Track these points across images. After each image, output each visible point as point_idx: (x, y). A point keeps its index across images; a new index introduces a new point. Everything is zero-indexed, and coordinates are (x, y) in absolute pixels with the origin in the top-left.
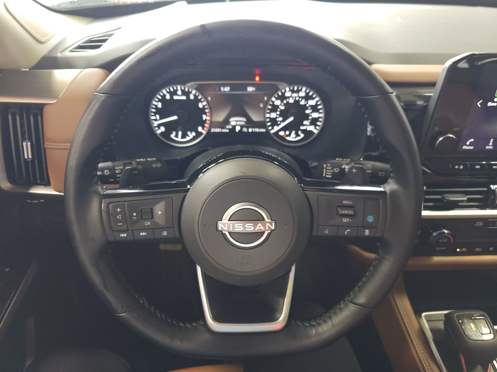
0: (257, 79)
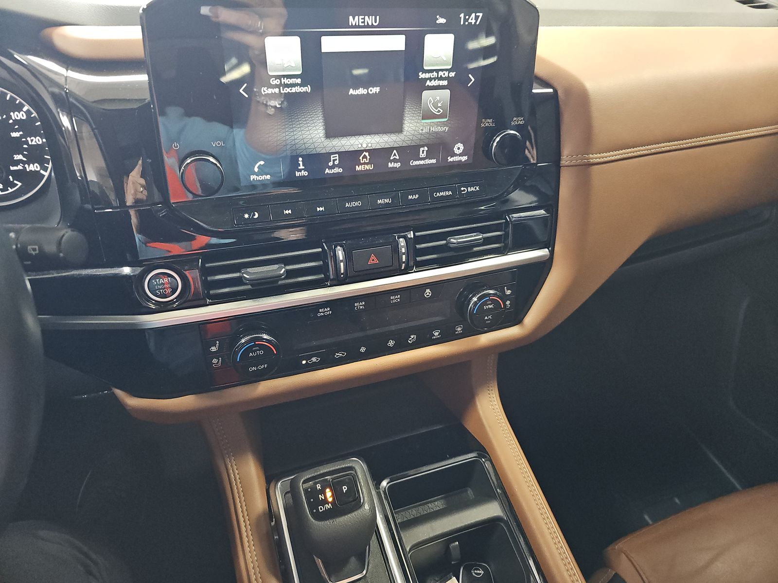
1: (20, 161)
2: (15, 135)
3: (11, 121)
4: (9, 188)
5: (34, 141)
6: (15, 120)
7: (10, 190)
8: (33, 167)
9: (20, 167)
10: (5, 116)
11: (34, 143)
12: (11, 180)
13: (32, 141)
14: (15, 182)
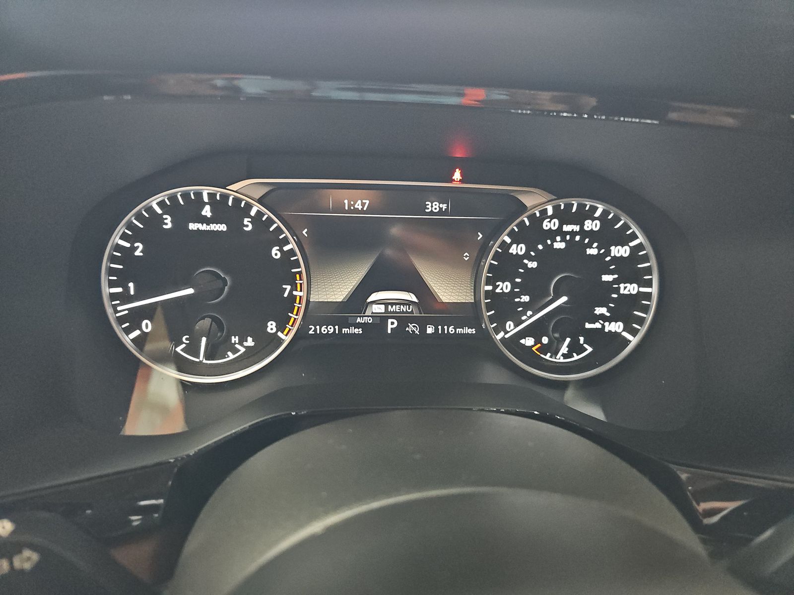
0: (457, 175)
1: (602, 317)
2: (607, 278)
3: (608, 259)
4: (575, 354)
5: (627, 289)
6: (615, 258)
7: (576, 357)
8: (616, 327)
9: (598, 325)
10: (603, 251)
11: (626, 292)
12: (582, 342)
13: (625, 288)
14: (585, 345)
